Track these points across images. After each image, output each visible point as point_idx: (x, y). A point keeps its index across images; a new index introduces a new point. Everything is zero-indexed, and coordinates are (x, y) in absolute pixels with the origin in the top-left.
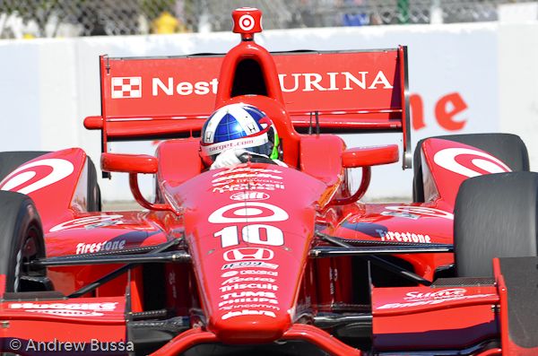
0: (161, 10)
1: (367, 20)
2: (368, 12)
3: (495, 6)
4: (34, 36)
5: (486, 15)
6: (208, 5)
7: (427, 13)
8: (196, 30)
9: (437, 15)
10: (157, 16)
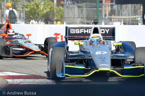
0: (58, 20)
1: (91, 24)
2: (92, 22)
3: (113, 22)
4: (37, 24)
5: (111, 24)
6: (66, 20)
7: (102, 23)
8: (63, 24)
9: (103, 23)
10: (57, 21)
